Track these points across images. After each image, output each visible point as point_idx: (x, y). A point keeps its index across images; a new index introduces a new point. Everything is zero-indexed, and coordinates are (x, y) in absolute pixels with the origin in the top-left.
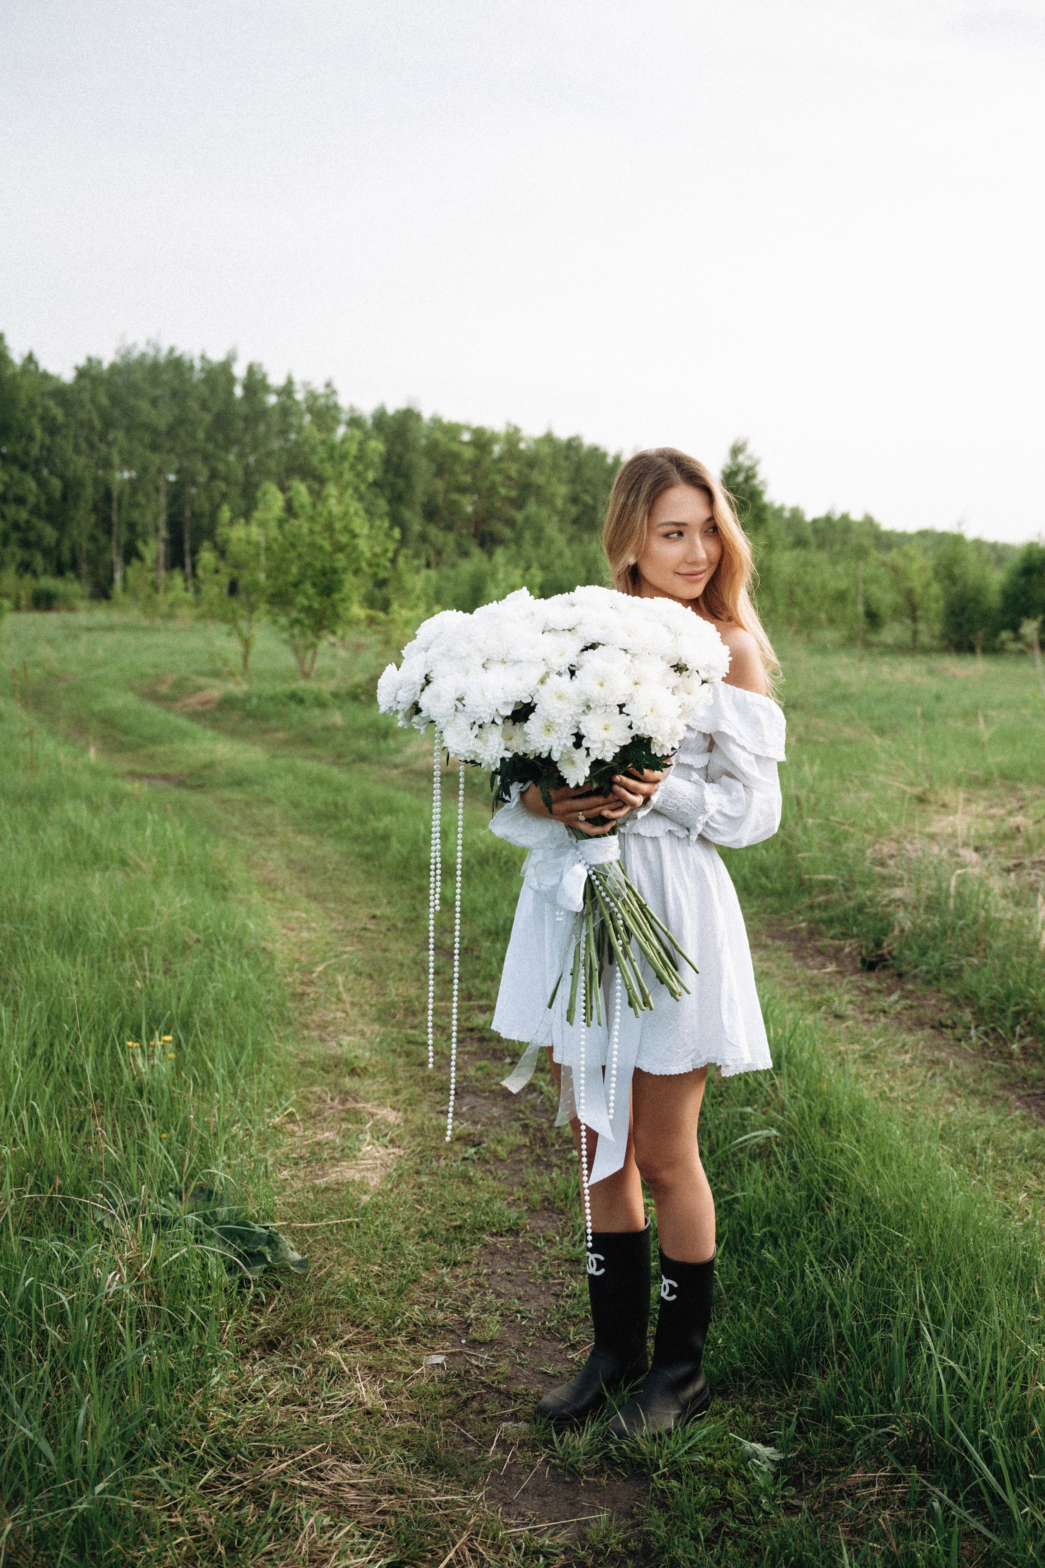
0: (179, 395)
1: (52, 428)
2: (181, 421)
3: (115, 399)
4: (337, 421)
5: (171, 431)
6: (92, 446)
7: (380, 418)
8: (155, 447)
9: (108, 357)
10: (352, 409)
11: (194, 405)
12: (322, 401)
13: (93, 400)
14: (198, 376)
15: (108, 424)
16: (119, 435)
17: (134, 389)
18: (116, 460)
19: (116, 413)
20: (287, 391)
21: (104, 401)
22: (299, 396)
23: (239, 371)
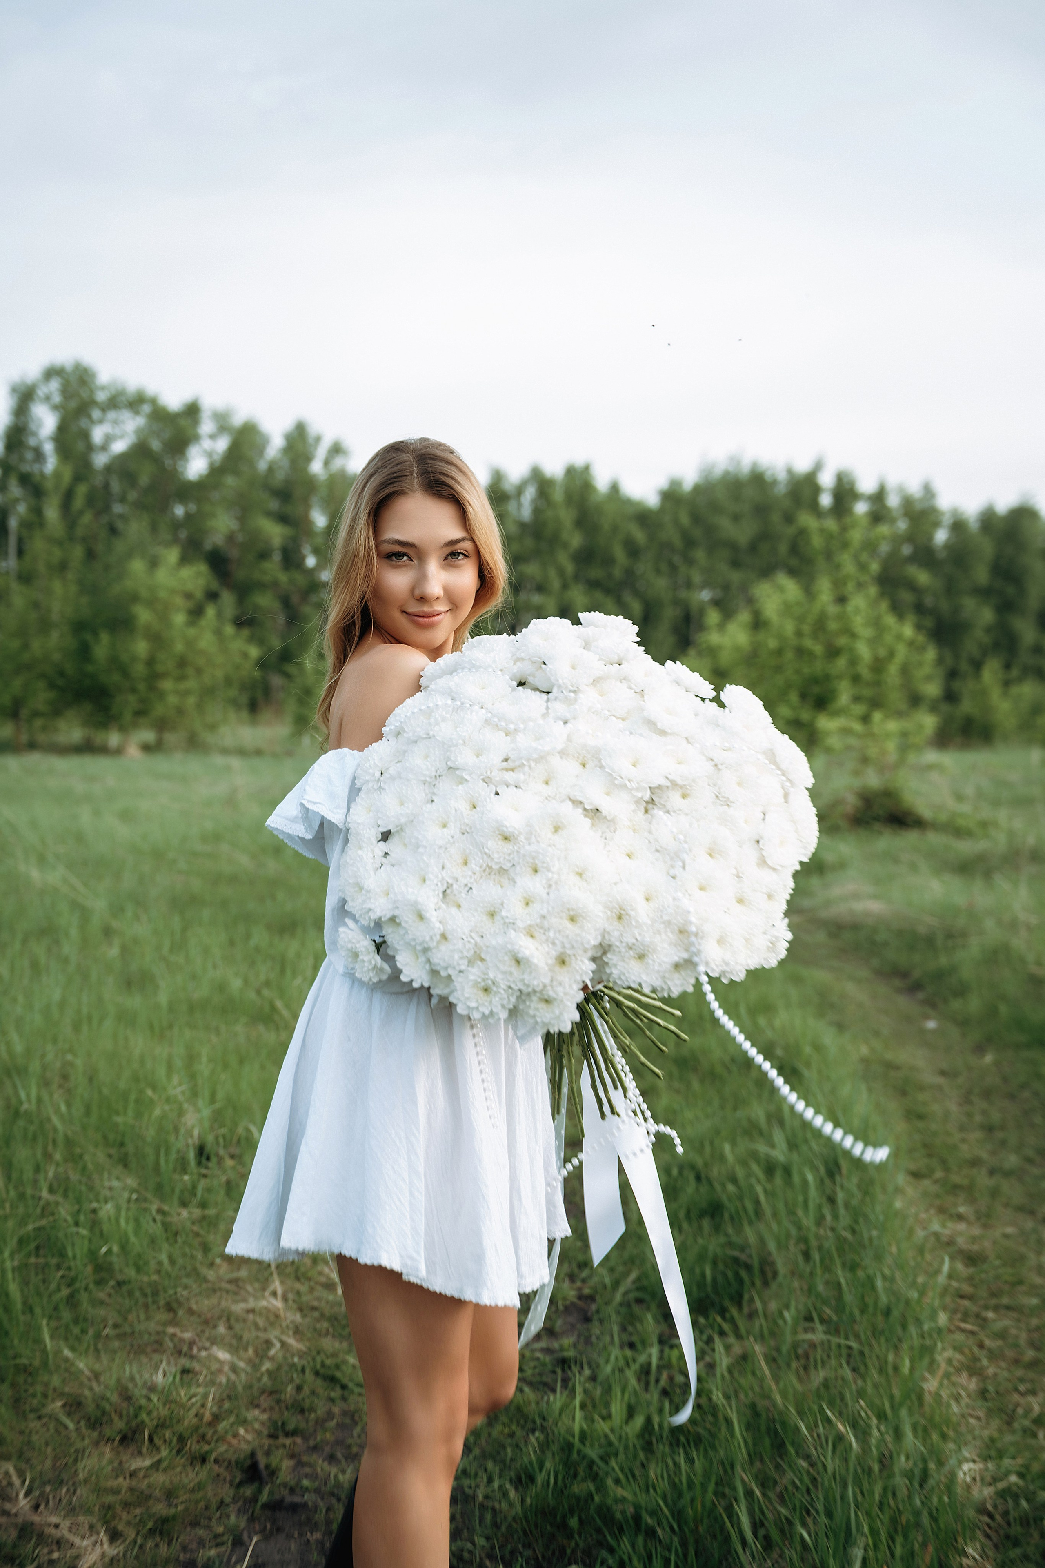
0: (761, 510)
1: (633, 551)
2: (764, 536)
3: (696, 518)
4: (937, 524)
5: (753, 548)
6: (673, 568)
7: (988, 519)
8: (736, 564)
9: (690, 478)
10: (955, 512)
11: (776, 518)
12: (918, 507)
13: (676, 522)
14: (781, 489)
15: (690, 543)
16: (700, 555)
17: (715, 507)
18: (697, 578)
19: (697, 533)
20: (879, 497)
21: (685, 519)
22: (893, 501)
23: (826, 479)
